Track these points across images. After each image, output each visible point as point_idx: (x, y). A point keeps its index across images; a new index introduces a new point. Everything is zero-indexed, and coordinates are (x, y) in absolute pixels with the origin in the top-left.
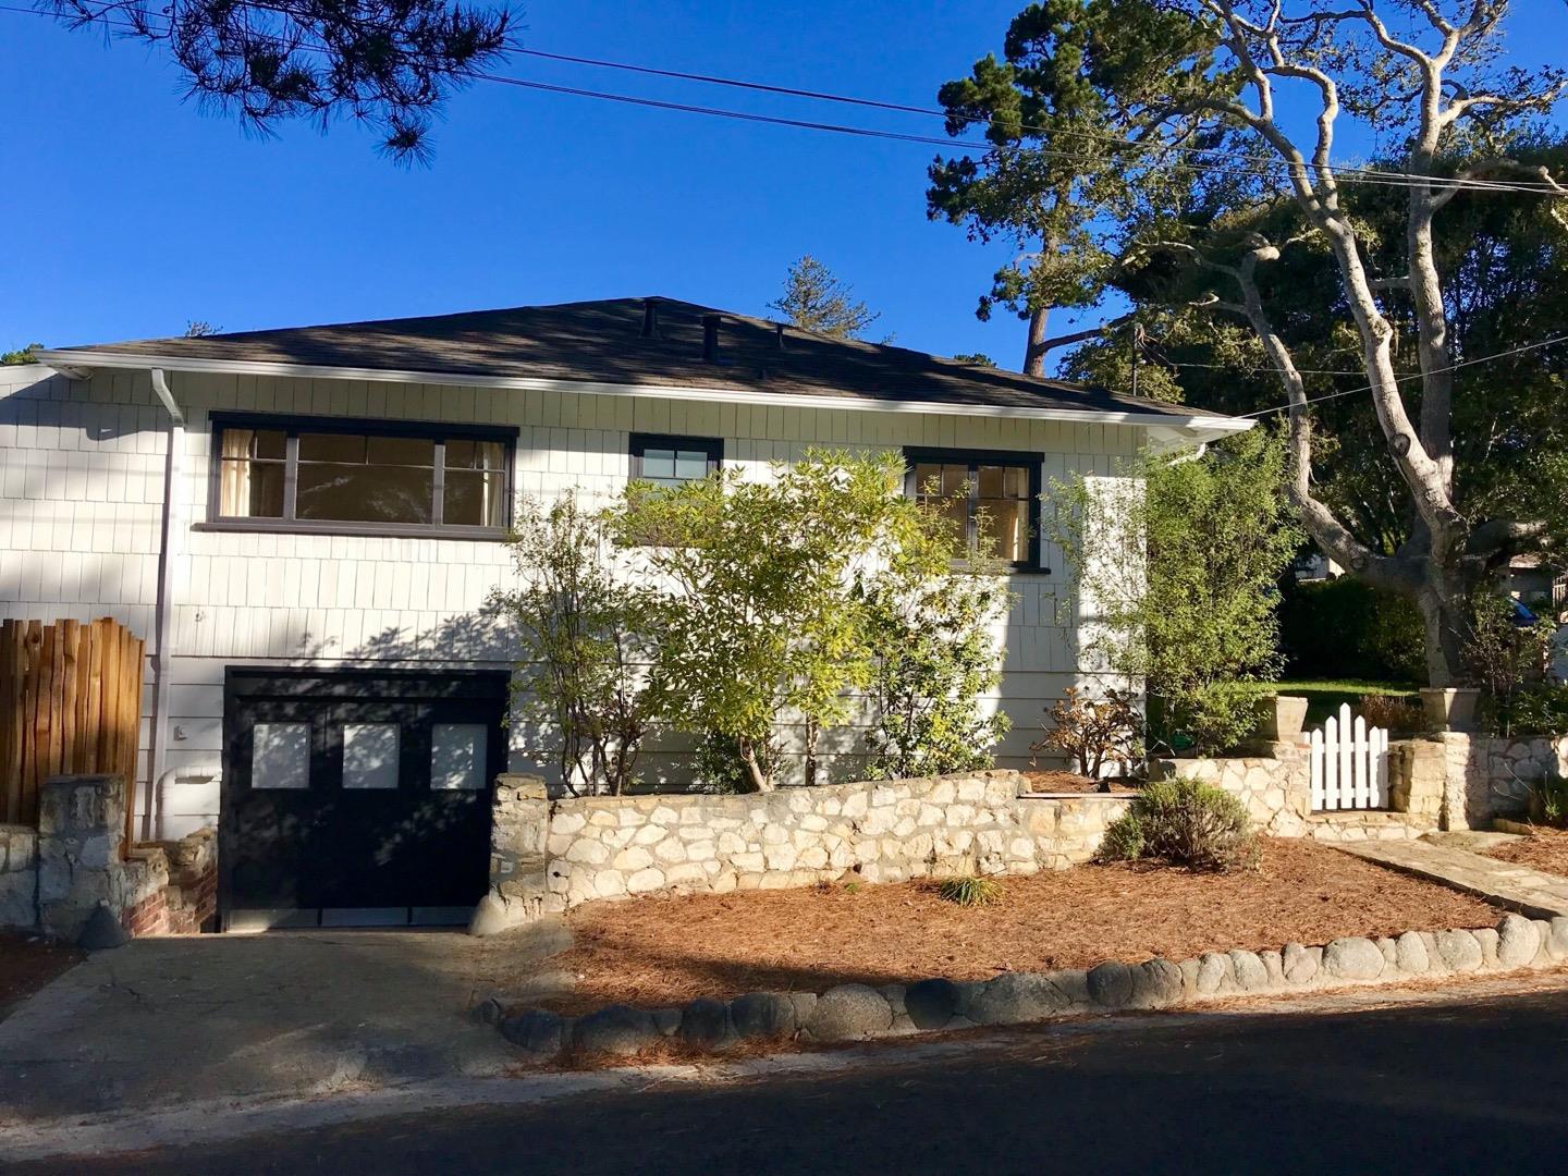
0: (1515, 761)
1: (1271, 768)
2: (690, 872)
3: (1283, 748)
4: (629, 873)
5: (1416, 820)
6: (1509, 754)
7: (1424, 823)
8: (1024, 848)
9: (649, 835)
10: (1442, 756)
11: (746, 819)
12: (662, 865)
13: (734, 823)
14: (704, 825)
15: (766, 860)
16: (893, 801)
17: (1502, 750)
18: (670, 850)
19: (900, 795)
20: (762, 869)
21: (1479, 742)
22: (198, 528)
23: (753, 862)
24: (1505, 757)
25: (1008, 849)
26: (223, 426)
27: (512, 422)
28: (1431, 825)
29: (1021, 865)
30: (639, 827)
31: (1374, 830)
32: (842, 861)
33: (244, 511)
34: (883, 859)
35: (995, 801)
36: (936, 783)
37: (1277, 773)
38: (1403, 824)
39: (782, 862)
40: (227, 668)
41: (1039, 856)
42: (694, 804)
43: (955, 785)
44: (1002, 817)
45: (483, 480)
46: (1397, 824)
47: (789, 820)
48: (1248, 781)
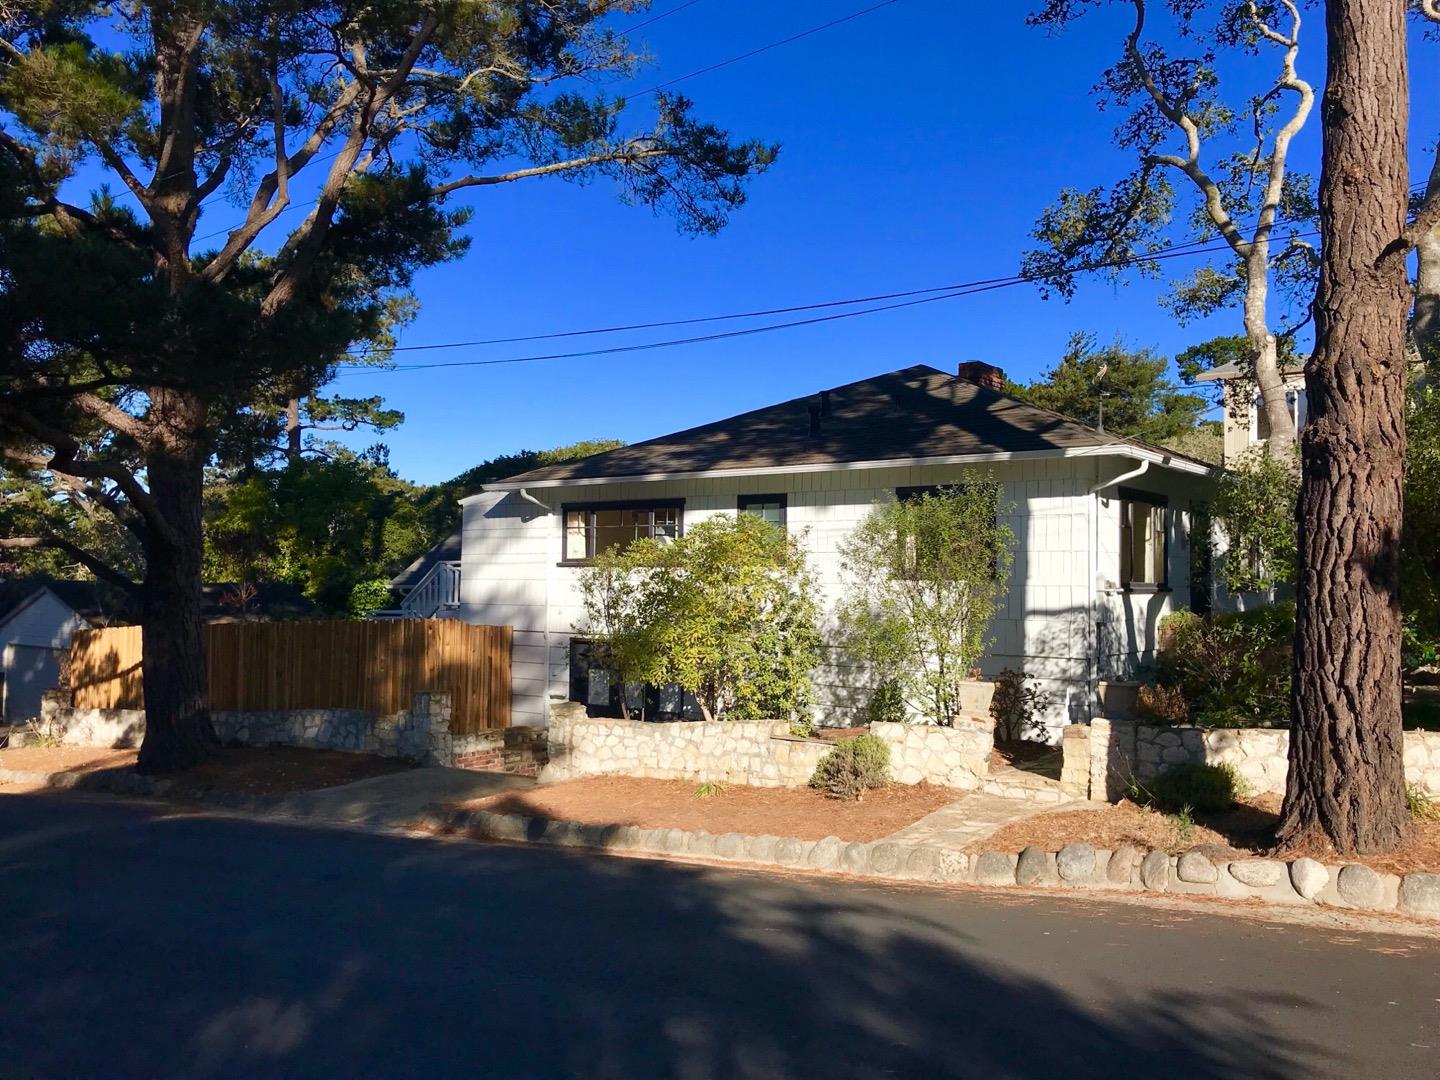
0: (1163, 747)
1: (949, 735)
2: (626, 764)
3: (961, 720)
4: (602, 761)
5: (1069, 788)
6: (1157, 740)
7: (1076, 791)
8: (770, 771)
9: (612, 740)
10: (1085, 737)
11: (652, 736)
12: (617, 759)
13: (647, 739)
14: (634, 738)
15: (658, 761)
16: (713, 734)
17: (1150, 737)
18: (619, 751)
19: (717, 731)
20: (656, 766)
21: (1122, 728)
22: (559, 565)
23: (652, 763)
24: (1152, 743)
25: (762, 770)
26: (568, 511)
27: (682, 496)
28: (1081, 794)
29: (768, 781)
30: (608, 736)
31: (1032, 792)
32: (691, 767)
33: (581, 554)
34: (709, 769)
35: (761, 739)
36: (734, 725)
37: (954, 739)
38: (1056, 790)
39: (665, 765)
40: (571, 638)
41: (781, 776)
42: (630, 726)
43: (743, 727)
44: (763, 750)
45: (675, 530)
46: (1052, 790)
47: (670, 739)
48: (928, 742)
